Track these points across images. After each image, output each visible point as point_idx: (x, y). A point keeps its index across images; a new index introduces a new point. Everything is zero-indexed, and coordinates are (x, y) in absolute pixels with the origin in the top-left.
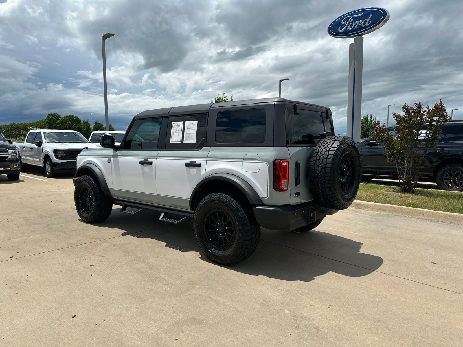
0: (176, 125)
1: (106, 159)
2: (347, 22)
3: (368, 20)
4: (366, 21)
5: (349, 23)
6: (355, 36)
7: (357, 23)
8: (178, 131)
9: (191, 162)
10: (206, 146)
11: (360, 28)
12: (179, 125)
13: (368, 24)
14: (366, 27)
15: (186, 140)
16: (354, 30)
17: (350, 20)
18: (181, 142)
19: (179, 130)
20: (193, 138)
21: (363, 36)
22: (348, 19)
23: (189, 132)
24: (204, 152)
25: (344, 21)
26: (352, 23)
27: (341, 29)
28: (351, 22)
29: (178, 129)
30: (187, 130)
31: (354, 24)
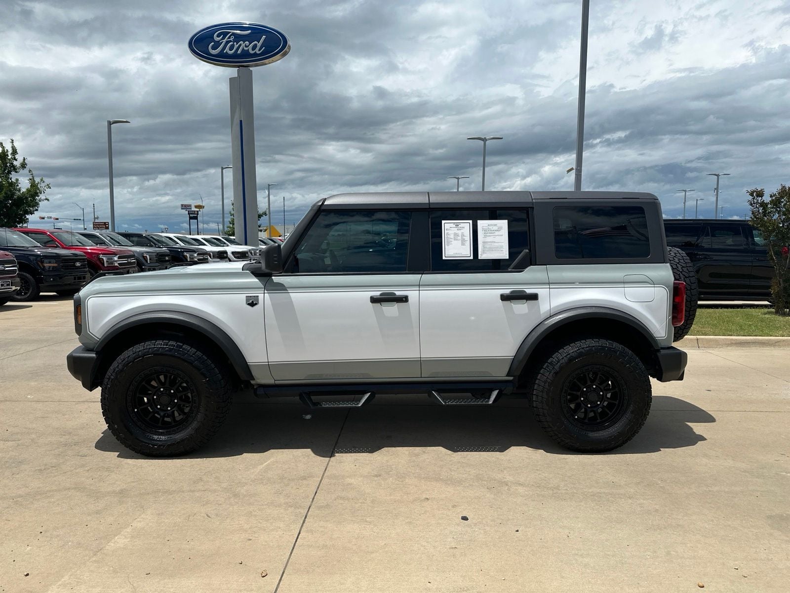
0: (454, 226)
1: (241, 298)
2: (223, 38)
3: (259, 45)
4: (255, 46)
5: (227, 42)
6: (238, 67)
7: (240, 45)
8: (462, 238)
9: (512, 292)
10: (536, 263)
11: (246, 54)
12: (460, 226)
13: (259, 50)
14: (255, 55)
15: (484, 252)
16: (235, 56)
17: (229, 38)
18: (472, 258)
19: (463, 235)
20: (502, 251)
21: (251, 69)
22: (225, 34)
23: (489, 239)
24: (532, 273)
25: (218, 36)
26: (232, 43)
27: (214, 48)
28: (231, 41)
29: (460, 234)
30: (485, 236)
31: (236, 46)
